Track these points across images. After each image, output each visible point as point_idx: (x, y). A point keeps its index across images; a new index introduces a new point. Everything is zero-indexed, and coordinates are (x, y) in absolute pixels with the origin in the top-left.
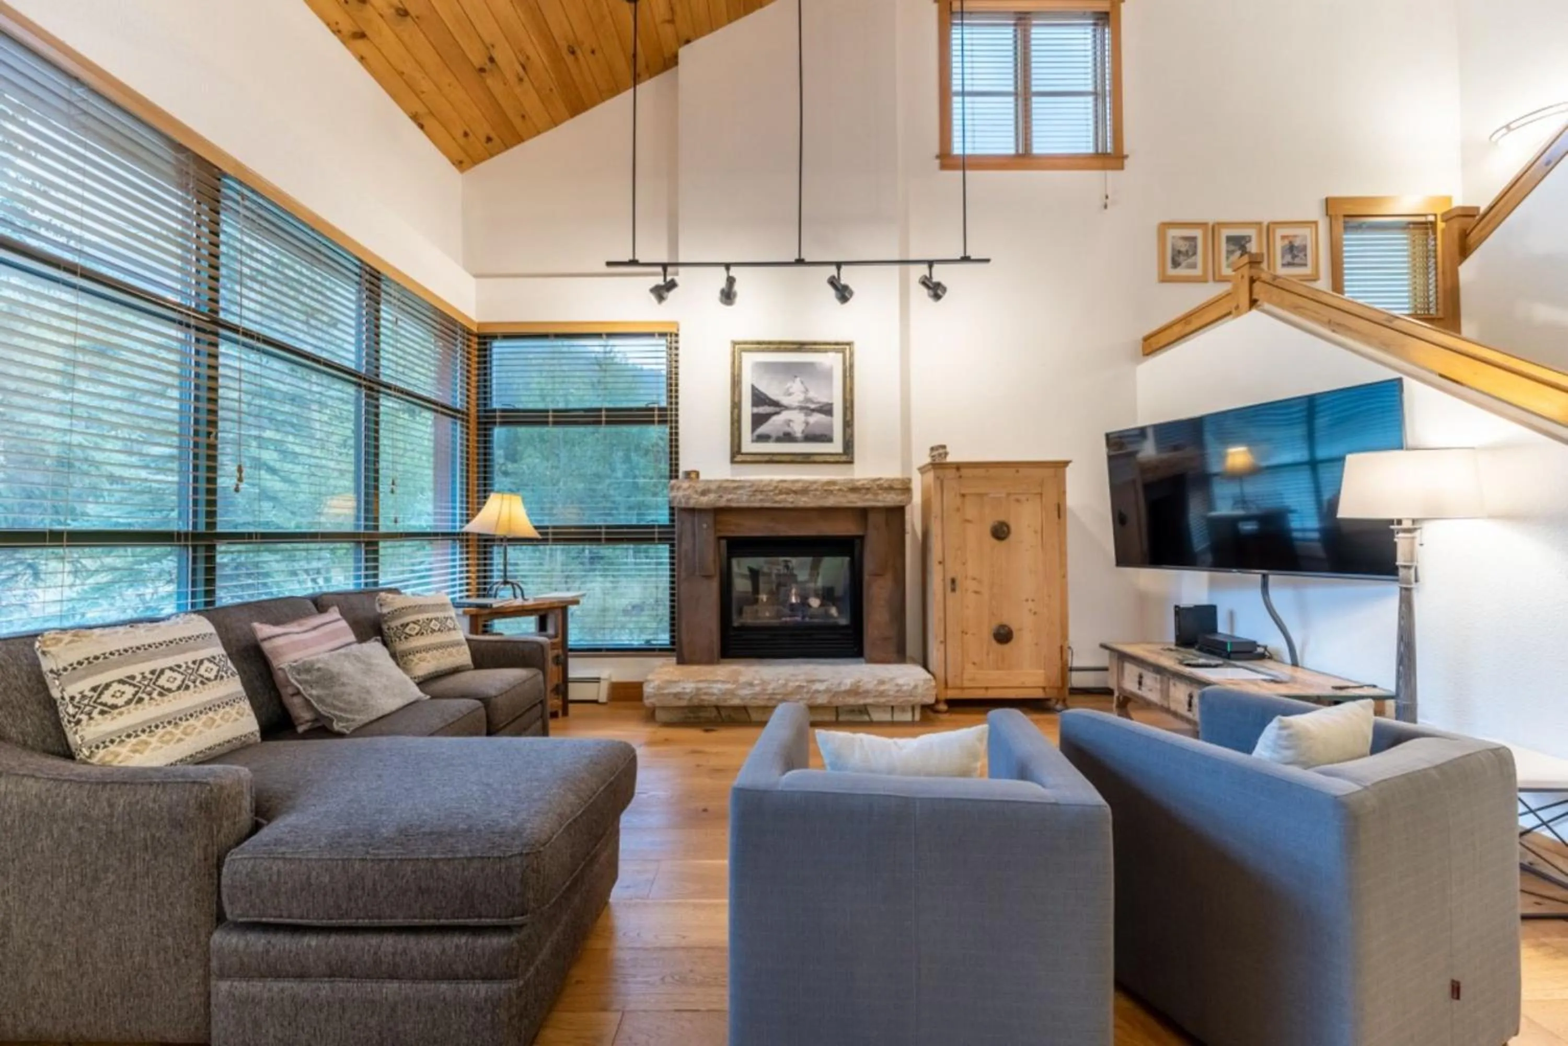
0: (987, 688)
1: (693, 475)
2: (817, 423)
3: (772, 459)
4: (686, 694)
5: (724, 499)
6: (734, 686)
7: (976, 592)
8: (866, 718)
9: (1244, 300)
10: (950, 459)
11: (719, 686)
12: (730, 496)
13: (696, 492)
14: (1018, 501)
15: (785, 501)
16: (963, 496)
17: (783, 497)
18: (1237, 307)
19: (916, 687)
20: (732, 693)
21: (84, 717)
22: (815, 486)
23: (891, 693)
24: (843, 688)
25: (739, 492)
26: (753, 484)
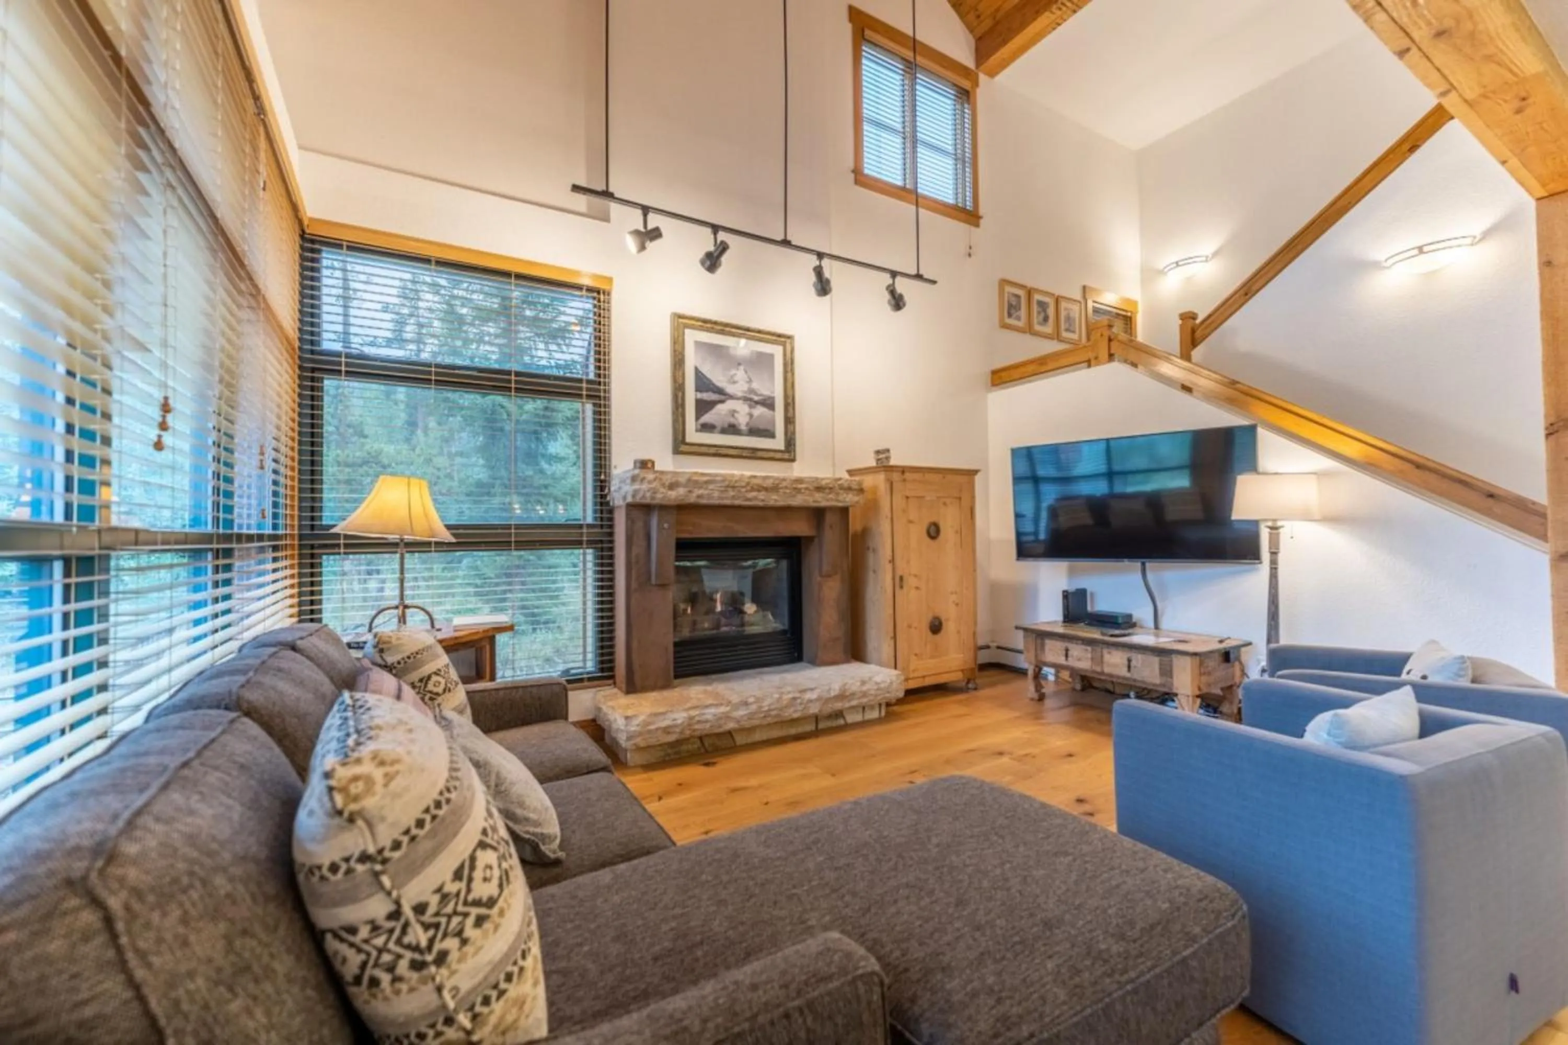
0: (924, 677)
1: (650, 465)
2: (759, 416)
3: (718, 452)
4: (676, 726)
5: (694, 495)
6: (728, 709)
7: (917, 588)
8: (841, 722)
9: (1104, 354)
10: (893, 462)
11: (712, 710)
12: (701, 492)
13: (663, 485)
14: (945, 504)
15: (755, 498)
16: (907, 497)
17: (754, 494)
18: (1096, 358)
19: (891, 683)
20: (727, 717)
21: (451, 944)
22: (784, 484)
23: (873, 692)
24: (833, 694)
25: (711, 487)
26: (724, 478)
